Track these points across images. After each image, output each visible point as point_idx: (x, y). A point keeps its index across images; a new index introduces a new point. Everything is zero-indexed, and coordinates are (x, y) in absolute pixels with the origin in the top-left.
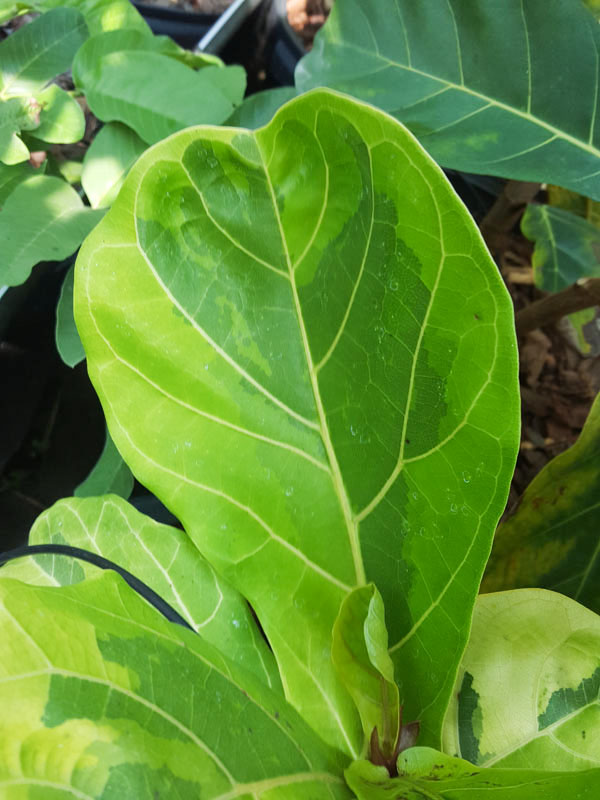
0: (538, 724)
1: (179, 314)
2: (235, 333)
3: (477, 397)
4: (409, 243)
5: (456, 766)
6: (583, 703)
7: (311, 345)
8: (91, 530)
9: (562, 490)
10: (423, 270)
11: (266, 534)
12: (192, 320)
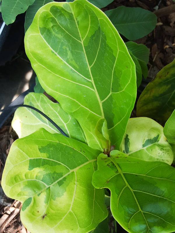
0: (142, 146)
1: (53, 53)
2: (68, 57)
3: (127, 85)
4: (110, 46)
5: (123, 155)
6: (153, 143)
7: (88, 61)
8: (38, 102)
9: (168, 73)
10: (113, 52)
11: (80, 105)
12: (57, 54)
